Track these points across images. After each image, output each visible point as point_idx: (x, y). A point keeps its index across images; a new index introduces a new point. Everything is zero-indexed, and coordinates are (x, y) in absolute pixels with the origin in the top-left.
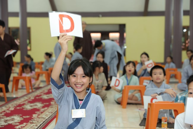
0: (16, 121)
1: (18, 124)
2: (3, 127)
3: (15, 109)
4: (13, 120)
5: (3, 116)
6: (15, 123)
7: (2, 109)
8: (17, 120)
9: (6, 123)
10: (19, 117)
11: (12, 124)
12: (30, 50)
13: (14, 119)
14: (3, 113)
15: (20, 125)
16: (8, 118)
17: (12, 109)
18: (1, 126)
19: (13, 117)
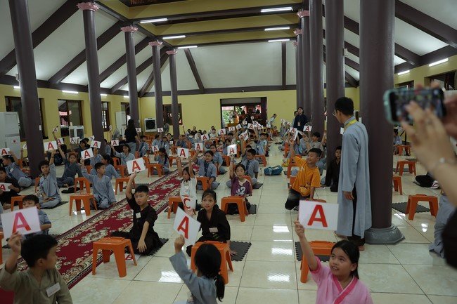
12: (181, 124)
16: (128, 211)
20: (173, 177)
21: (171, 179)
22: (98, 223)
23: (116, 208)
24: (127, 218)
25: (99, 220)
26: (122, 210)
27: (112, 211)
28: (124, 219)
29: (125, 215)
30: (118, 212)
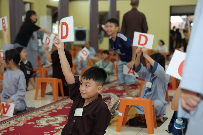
0: (58, 122)
1: (58, 125)
2: (42, 127)
3: (63, 108)
4: (55, 121)
5: (48, 115)
6: (56, 124)
7: (50, 107)
8: (60, 121)
9: (47, 123)
10: (64, 117)
11: (52, 124)
13: (57, 120)
14: (48, 112)
15: (60, 126)
16: (52, 118)
17: (60, 108)
18: (42, 126)
19: (57, 117)
20: (112, 87)
21: (109, 89)
22: (8, 129)
23: (35, 114)
24: (50, 126)
25: (9, 125)
26: (43, 117)
27: (29, 116)
28: (45, 127)
29: (47, 122)
30: (38, 118)
